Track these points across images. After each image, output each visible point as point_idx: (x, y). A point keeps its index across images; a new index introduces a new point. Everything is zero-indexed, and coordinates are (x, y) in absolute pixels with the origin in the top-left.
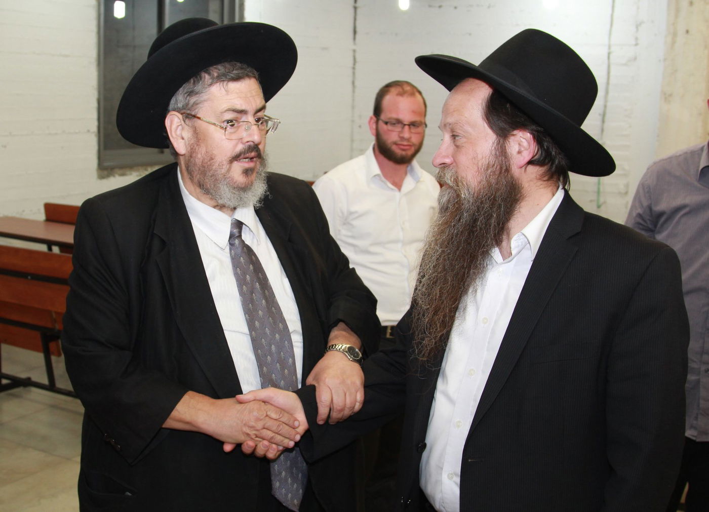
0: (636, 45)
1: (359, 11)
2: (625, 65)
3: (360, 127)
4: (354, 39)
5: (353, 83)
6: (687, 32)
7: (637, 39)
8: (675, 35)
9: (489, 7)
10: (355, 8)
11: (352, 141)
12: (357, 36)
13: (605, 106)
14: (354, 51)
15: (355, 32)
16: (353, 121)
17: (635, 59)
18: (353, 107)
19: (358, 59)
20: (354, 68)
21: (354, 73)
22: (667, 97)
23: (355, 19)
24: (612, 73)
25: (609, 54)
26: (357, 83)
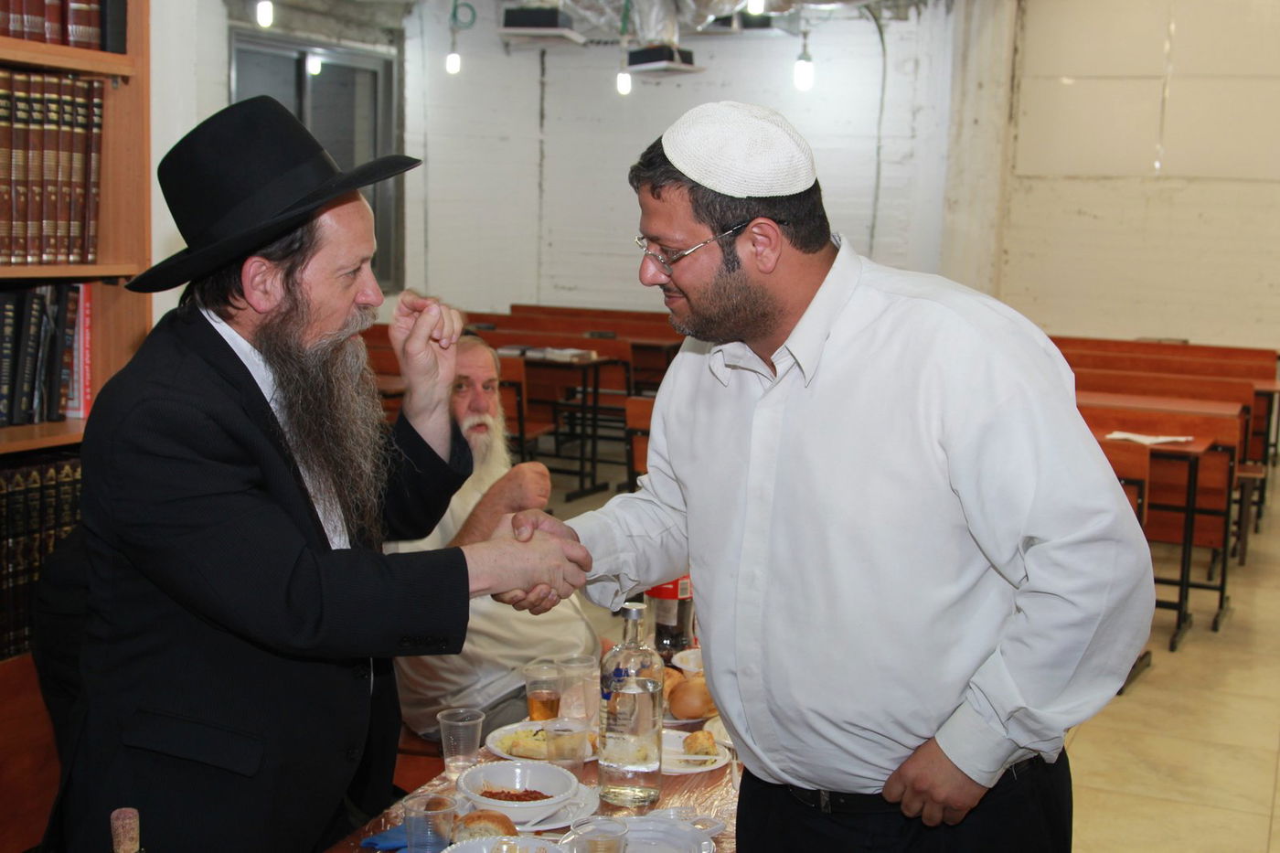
0: (913, 137)
1: (547, 89)
2: (899, 163)
3: (550, 245)
4: (542, 125)
5: (540, 185)
6: (976, 122)
7: (913, 129)
8: (960, 125)
9: (723, 85)
10: (543, 84)
11: (540, 264)
12: (546, 122)
13: (874, 217)
14: (542, 142)
15: (542, 116)
16: (540, 237)
17: (912, 155)
18: (540, 218)
19: (546, 153)
20: (541, 165)
21: (541, 173)
22: (951, 204)
23: (542, 99)
24: (884, 173)
25: (879, 148)
26: (545, 186)
